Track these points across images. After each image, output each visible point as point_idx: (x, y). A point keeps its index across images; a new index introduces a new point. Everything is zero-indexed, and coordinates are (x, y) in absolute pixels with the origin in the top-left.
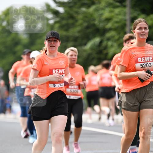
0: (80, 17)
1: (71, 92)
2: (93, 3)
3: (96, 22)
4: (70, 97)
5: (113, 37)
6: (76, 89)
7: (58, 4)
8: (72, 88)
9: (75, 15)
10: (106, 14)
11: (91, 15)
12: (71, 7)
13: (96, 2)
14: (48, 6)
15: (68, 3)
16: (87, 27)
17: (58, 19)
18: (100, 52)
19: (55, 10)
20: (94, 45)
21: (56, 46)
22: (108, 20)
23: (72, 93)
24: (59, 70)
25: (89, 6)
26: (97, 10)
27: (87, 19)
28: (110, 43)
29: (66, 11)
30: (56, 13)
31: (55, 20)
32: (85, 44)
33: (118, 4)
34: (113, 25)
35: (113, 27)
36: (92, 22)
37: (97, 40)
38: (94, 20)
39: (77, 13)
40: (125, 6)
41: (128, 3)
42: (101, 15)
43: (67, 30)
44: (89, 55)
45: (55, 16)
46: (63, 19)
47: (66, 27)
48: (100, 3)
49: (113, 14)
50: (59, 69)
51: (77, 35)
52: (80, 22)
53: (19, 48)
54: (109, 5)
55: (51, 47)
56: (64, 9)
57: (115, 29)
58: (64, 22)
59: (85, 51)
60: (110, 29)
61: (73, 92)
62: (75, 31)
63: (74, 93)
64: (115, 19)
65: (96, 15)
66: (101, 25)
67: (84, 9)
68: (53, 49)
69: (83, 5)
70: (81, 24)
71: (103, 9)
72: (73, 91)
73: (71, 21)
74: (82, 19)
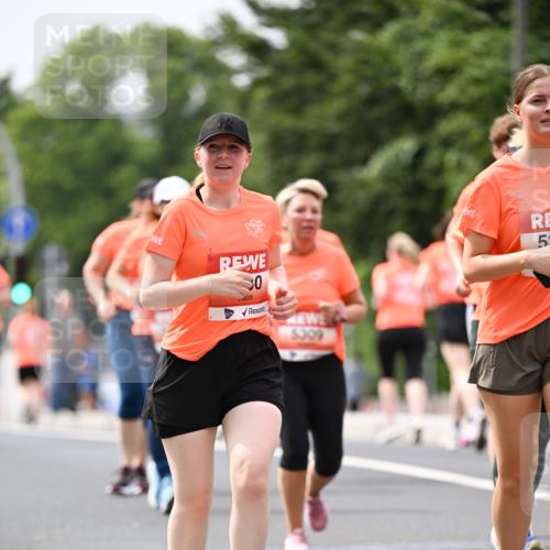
0: (345, 62)
1: (294, 339)
2: (392, 14)
3: (404, 83)
4: (293, 354)
5: (463, 134)
6: (312, 325)
7: (264, 19)
8: (297, 325)
9: (328, 57)
10: (440, 52)
11: (385, 56)
12: (311, 29)
13: (403, 8)
14: (229, 23)
15: (303, 12)
16: (372, 101)
17: (264, 72)
18: (418, 189)
19: (256, 37)
20: (395, 163)
21: (235, 168)
22: (446, 73)
23: (298, 341)
24: (245, 258)
25: (376, 25)
26: (404, 38)
27: (369, 72)
28: (452, 157)
29: (293, 44)
30: (258, 49)
31: (254, 75)
32: (364, 161)
33: (482, 16)
34: (463, 91)
35: (464, 100)
36: (388, 83)
37: (406, 145)
38: (396, 73)
39: (334, 48)
40: (505, 25)
41: (517, 12)
42: (421, 56)
43: (297, 111)
44: (378, 200)
45: (253, 59)
46: (282, 69)
47: (293, 100)
48: (416, 12)
49: (462, 53)
50: (242, 254)
51: (334, 126)
52: (345, 80)
53: (124, 174)
54: (449, 19)
55: (217, 168)
56: (288, 33)
57: (472, 107)
58: (288, 82)
59: (363, 184)
60: (454, 107)
61: (303, 339)
62: (326, 115)
63: (307, 341)
64: (473, 72)
65: (402, 57)
66: (421, 93)
67: (358, 36)
68: (225, 177)
69: (356, 20)
70: (349, 90)
71: (427, 35)
72: (301, 334)
73: (311, 79)
74: (353, 71)
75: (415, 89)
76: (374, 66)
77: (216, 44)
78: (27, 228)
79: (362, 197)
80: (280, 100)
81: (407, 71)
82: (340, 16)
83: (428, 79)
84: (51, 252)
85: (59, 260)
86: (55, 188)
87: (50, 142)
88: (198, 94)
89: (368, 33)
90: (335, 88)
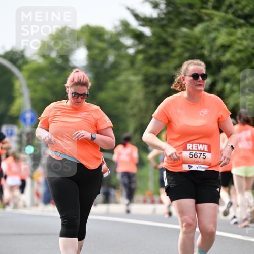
0: (179, 42)
2: (200, 20)
3: (206, 52)
7: (141, 23)
9: (170, 40)
10: (222, 38)
11: (198, 40)
12: (163, 27)
13: (206, 18)
14: (125, 25)
15: (159, 19)
17: (141, 47)
19: (138, 31)
22: (225, 47)
25: (193, 25)
26: (207, 31)
27: (189, 46)
28: (228, 86)
29: (154, 34)
30: (138, 36)
31: (136, 48)
33: (242, 21)
34: (233, 56)
35: (233, 59)
39: (173, 35)
40: (252, 25)
42: (214, 39)
43: (156, 66)
45: (136, 42)
46: (150, 46)
47: (155, 60)
48: (211, 18)
49: (232, 38)
52: (179, 50)
54: (227, 23)
56: (152, 29)
57: (237, 63)
58: (152, 52)
60: (229, 63)
62: (169, 67)
64: (237, 47)
65: (204, 41)
66: (214, 57)
67: (185, 30)
69: (183, 23)
70: (180, 56)
71: (216, 30)
73: (163, 50)
74: (183, 47)
75: (210, 55)
76: (192, 44)
77: (119, 34)
78: (32, 119)
80: (148, 60)
81: (207, 47)
82: (176, 21)
83: (217, 51)
87: (43, 80)
88: (111, 59)
89: (189, 29)
90: (174, 54)
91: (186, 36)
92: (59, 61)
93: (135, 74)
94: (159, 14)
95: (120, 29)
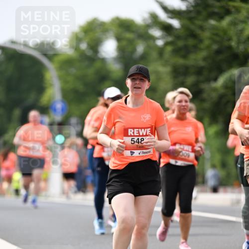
0: (206, 34)
2: (228, 12)
3: (233, 44)
4: (176, 162)
7: (170, 15)
9: (198, 32)
11: (225, 32)
12: (191, 19)
13: (233, 10)
14: (154, 17)
15: (188, 12)
16: (218, 52)
17: (170, 39)
19: (166, 23)
25: (221, 18)
26: (234, 24)
27: (217, 39)
29: (183, 26)
30: (167, 28)
31: (165, 40)
32: (216, 79)
36: (226, 44)
39: (202, 28)
42: (242, 31)
43: (185, 57)
44: (221, 97)
45: (165, 33)
46: (178, 37)
47: (183, 51)
51: (202, 63)
52: (207, 42)
56: (180, 22)
58: (181, 43)
59: (215, 90)
62: (198, 58)
63: (183, 157)
65: (232, 32)
66: (242, 47)
67: (213, 22)
68: (138, 92)
69: (212, 15)
70: (208, 47)
71: (244, 22)
73: (191, 42)
74: (211, 38)
75: (238, 47)
76: (220, 36)
77: (148, 26)
78: (63, 110)
79: (214, 95)
80: (177, 51)
81: (235, 38)
82: (204, 13)
83: (245, 42)
84: (74, 120)
85: (77, 124)
86: (75, 91)
87: (73, 71)
88: (140, 49)
89: (217, 21)
90: (202, 46)
91: (214, 28)
92: (90, 53)
93: (164, 65)
94: (187, 7)
95: (149, 21)
